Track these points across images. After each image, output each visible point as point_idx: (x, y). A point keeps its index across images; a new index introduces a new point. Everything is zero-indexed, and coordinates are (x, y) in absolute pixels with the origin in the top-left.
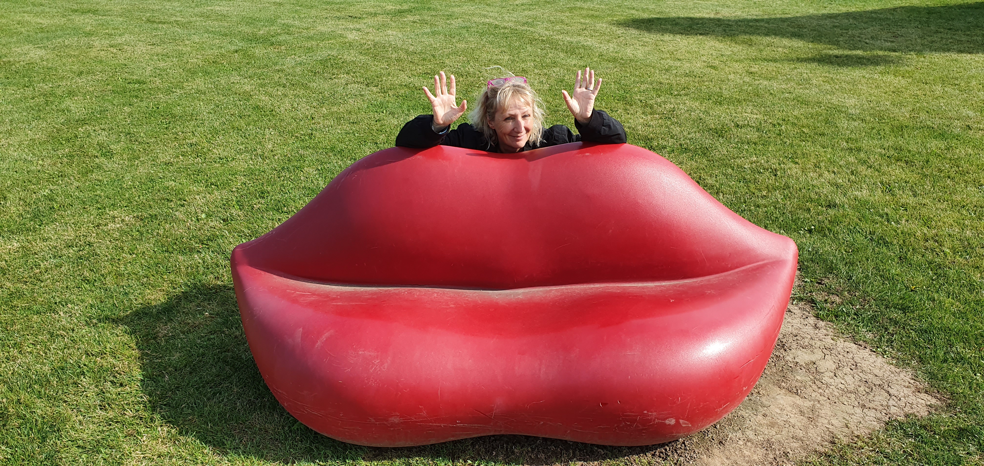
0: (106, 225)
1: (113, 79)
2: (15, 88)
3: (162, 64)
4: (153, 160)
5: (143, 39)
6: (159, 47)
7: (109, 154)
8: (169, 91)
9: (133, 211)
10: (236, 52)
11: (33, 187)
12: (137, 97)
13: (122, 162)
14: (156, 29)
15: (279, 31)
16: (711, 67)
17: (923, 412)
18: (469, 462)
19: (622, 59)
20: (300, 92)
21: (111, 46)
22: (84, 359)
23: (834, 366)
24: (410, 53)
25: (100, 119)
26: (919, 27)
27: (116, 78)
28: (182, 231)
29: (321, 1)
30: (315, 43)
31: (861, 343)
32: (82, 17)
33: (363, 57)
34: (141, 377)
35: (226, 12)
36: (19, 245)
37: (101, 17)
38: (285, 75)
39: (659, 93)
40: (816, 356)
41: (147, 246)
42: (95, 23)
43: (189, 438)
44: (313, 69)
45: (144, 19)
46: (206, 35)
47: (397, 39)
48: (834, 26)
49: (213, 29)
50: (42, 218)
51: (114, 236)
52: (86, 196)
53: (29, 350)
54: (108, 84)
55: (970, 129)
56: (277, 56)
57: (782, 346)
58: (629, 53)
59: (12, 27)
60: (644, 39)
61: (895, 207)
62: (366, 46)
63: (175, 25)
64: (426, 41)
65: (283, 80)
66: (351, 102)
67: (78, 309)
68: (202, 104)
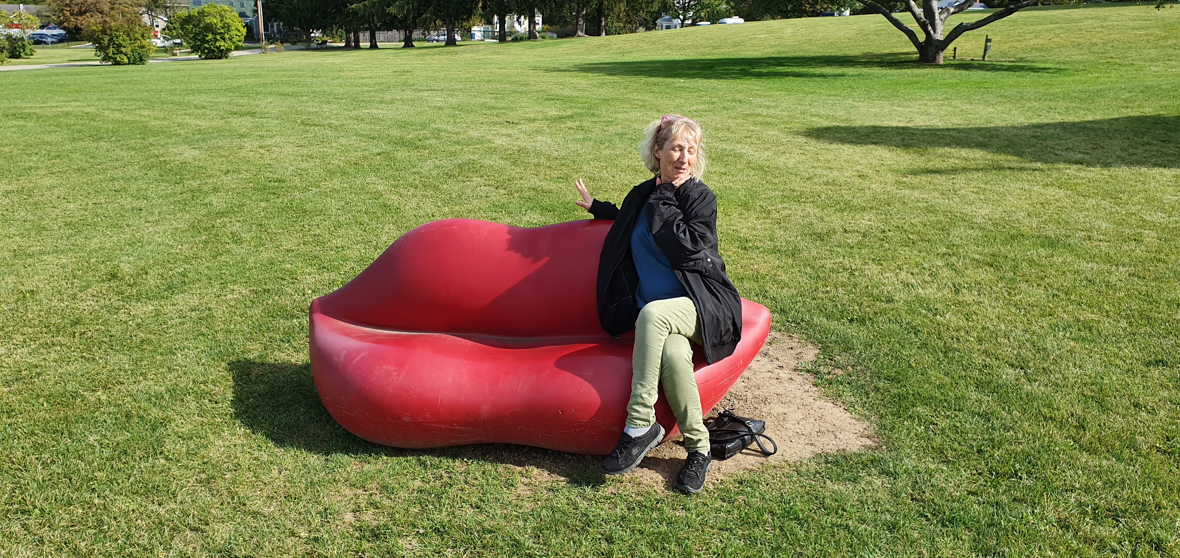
0: (225, 296)
1: (255, 177)
2: (167, 184)
3: (304, 165)
4: (277, 247)
5: (292, 141)
6: (306, 149)
7: (238, 240)
8: (306, 189)
9: (250, 286)
10: (379, 154)
11: (170, 265)
12: (274, 194)
13: (249, 248)
14: (307, 131)
15: (428, 136)
16: (859, 176)
17: (855, 450)
18: (465, 459)
19: (768, 167)
20: (430, 192)
21: (261, 147)
22: (191, 385)
23: (802, 417)
24: (551, 158)
25: (238, 212)
26: (1131, 138)
27: (259, 177)
28: (288, 302)
29: (484, 105)
30: (460, 148)
31: (839, 403)
32: (240, 120)
33: (502, 162)
34: (231, 398)
35: (381, 116)
36: (153, 308)
37: (257, 119)
38: (421, 177)
39: (785, 200)
40: (790, 409)
41: (256, 312)
42: (250, 125)
43: (259, 436)
44: (450, 172)
45: (299, 121)
46: (355, 138)
47: (545, 145)
48: (1033, 136)
49: (363, 132)
50: (174, 289)
51: (231, 304)
52: (213, 274)
53: (151, 377)
54: (250, 183)
55: (1090, 239)
56: (418, 159)
57: (765, 401)
58: (780, 161)
59: (172, 129)
60: (808, 148)
61: (950, 303)
62: (510, 152)
63: (327, 127)
64: (572, 147)
65: (417, 182)
66: (475, 202)
67: (192, 353)
68: (333, 201)
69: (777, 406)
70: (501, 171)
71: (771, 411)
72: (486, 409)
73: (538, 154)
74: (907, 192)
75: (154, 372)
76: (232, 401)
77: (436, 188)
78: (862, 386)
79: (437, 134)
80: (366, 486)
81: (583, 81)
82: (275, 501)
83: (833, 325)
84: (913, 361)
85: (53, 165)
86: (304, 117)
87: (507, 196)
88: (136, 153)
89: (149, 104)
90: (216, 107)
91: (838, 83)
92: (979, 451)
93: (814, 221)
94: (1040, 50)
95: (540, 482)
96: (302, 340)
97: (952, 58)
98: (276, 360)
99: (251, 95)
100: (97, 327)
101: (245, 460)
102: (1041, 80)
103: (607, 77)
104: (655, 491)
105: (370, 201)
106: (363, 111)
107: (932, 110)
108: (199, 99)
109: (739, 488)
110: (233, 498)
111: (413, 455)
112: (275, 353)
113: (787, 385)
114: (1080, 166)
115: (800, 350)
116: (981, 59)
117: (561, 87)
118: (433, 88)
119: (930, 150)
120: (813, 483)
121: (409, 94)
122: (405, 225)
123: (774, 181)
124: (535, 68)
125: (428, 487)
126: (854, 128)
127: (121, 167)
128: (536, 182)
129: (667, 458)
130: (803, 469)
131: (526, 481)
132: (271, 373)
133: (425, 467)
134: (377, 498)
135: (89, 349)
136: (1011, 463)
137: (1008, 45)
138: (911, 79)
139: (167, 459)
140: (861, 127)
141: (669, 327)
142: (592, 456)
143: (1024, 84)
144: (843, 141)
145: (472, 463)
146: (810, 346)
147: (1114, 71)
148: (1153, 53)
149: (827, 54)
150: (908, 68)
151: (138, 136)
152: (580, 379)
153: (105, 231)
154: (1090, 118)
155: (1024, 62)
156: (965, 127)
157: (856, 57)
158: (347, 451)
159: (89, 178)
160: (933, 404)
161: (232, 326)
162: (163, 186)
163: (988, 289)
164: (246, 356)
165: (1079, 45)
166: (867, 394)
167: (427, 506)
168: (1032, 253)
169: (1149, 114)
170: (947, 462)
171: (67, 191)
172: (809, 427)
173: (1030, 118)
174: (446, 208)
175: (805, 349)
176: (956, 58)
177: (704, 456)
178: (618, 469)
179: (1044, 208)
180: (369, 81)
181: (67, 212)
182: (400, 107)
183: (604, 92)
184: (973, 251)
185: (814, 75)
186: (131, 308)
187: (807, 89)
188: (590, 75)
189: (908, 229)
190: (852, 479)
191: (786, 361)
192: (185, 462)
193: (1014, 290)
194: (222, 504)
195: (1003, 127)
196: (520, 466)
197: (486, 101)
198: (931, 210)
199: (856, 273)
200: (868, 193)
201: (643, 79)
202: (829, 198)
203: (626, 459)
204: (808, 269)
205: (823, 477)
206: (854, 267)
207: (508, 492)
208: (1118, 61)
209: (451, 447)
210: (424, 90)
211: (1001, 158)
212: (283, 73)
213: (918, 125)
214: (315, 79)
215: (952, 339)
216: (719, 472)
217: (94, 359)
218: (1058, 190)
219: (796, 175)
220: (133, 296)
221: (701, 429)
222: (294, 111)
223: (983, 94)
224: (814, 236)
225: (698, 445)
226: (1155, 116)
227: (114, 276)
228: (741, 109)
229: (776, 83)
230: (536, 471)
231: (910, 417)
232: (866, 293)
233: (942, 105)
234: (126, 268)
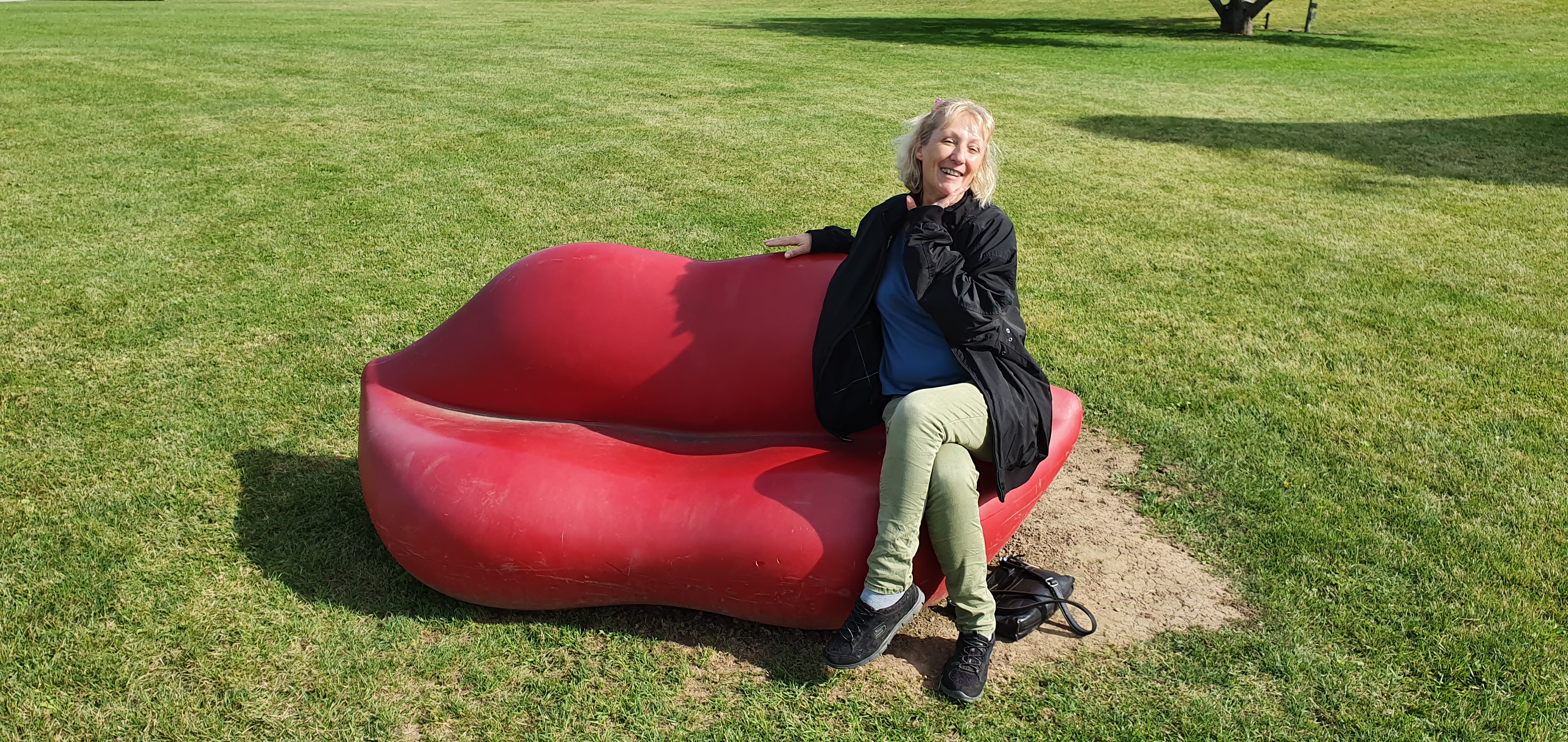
0: (242, 343)
1: (301, 164)
2: (172, 170)
3: (373, 147)
4: (325, 269)
5: (357, 112)
6: (377, 124)
7: (268, 257)
8: (374, 183)
9: (280, 329)
10: (481, 135)
11: (163, 293)
12: (327, 188)
13: (283, 269)
14: (381, 100)
15: (551, 110)
16: (1163, 188)
17: (1215, 626)
18: (602, 632)
19: (1033, 171)
20: (552, 193)
21: (311, 120)
22: (173, 490)
23: (1126, 568)
24: (726, 148)
25: (271, 214)
26: (1527, 144)
27: (306, 163)
28: (334, 356)
29: (629, 71)
30: (596, 129)
31: (1181, 545)
32: (286, 80)
33: (656, 152)
34: (236, 514)
35: (486, 81)
36: (129, 360)
37: (311, 81)
38: (539, 170)
39: (1063, 218)
40: (1108, 554)
41: (287, 370)
42: (300, 88)
43: (275, 582)
44: (581, 164)
45: (369, 85)
46: (447, 110)
47: (716, 128)
48: (1392, 138)
49: (460, 103)
50: (164, 331)
51: (248, 356)
52: (227, 307)
53: (111, 475)
54: (293, 171)
55: (1506, 291)
56: (536, 144)
57: (1067, 539)
58: (1049, 161)
59: (188, 90)
60: (1084, 145)
61: (1323, 385)
62: (667, 137)
63: (409, 95)
64: (756, 133)
65: (533, 177)
66: (617, 209)
67: (182, 436)
68: (411, 201)
69: (1087, 548)
70: (655, 165)
71: (1078, 557)
72: (636, 555)
73: (708, 142)
74: (1233, 213)
75: (116, 467)
76: (236, 518)
77: (561, 186)
78: (1213, 517)
79: (563, 109)
80: (441, 675)
81: (767, 42)
82: (291, 699)
83: (1156, 414)
84: (1283, 476)
85: (9, 136)
86: (378, 80)
87: (664, 202)
88: (132, 123)
89: (160, 54)
90: (255, 62)
91: (1114, 56)
92: (1410, 635)
93: (1109, 252)
94: (1381, 21)
95: (721, 675)
96: (351, 419)
97: (1263, 28)
98: (311, 451)
99: (305, 47)
100: (38, 389)
101: (248, 623)
102: (1386, 61)
103: (798, 38)
104: (907, 697)
105: (465, 203)
106: (461, 73)
107: (1246, 97)
108: (231, 50)
109: (1041, 692)
110: (221, 695)
111: (519, 621)
112: (310, 439)
113: (1097, 512)
114: (1466, 182)
115: (1110, 455)
116: (1303, 30)
117: (736, 49)
118: (559, 44)
119: (1254, 152)
120: (1158, 685)
121: (525, 52)
122: (515, 241)
123: (1044, 191)
124: (700, 23)
125: (541, 680)
126: (1145, 119)
127: (106, 142)
128: (704, 182)
129: (922, 636)
130: (1140, 660)
131: (700, 672)
132: (302, 471)
133: (537, 641)
134: (458, 698)
135: (19, 426)
136: (1466, 659)
137: (1338, 12)
138: (1212, 54)
139: (119, 620)
140: (1154, 117)
141: (943, 434)
142: (804, 631)
143: (1366, 66)
144: (1132, 137)
145: (612, 638)
146: (1126, 449)
147: (1481, 52)
148: (1532, 30)
149: (1095, 18)
150: (1207, 39)
151: (138, 99)
152: (789, 511)
153: (70, 237)
154: (1464, 115)
155: (1360, 36)
156: (1296, 122)
157: (1134, 22)
158: (412, 612)
159: (59, 157)
160: (1326, 551)
161: (247, 394)
162: (165, 172)
163: (1376, 363)
164: (264, 443)
165: (1432, 15)
166: (1222, 531)
167: (539, 714)
168: (1429, 309)
169: (1545, 113)
170: (1361, 652)
171: (23, 174)
172: (1138, 585)
173: (1383, 112)
174: (575, 216)
175: (1117, 454)
176: (1269, 28)
177: (986, 640)
178: (852, 661)
179: (1429, 240)
180: (472, 33)
181: (19, 207)
182: (512, 69)
183: (794, 57)
184: (1343, 304)
185: (1080, 45)
186: (94, 359)
187: (1072, 63)
188: (775, 34)
189: (1244, 267)
190: (1220, 681)
191: (1091, 471)
192: (148, 625)
193: (1414, 366)
194: (202, 705)
195: (1348, 124)
196: (689, 646)
197: (633, 64)
198: (1271, 240)
199: (1180, 333)
200: (1179, 212)
201: (848, 42)
202: (1126, 218)
203: (864, 644)
204: (1110, 325)
205: (1172, 675)
206: (1175, 324)
207: (670, 692)
208: (1486, 39)
209: (579, 610)
210: (546, 47)
211: (1354, 168)
212: (353, 19)
213: (1232, 117)
214: (396, 28)
215: (1337, 442)
216: (1007, 664)
217: (24, 442)
218: (1443, 216)
219: (1074, 183)
220: (101, 339)
221: (984, 598)
222: (364, 71)
223: (1313, 76)
224: (1110, 274)
225: (979, 623)
226: (1553, 115)
227: (75, 307)
228: (986, 87)
229: (1030, 53)
230: (715, 656)
231: (1293, 572)
232: (1199, 364)
233: (1260, 91)
234: (94, 295)
